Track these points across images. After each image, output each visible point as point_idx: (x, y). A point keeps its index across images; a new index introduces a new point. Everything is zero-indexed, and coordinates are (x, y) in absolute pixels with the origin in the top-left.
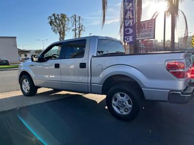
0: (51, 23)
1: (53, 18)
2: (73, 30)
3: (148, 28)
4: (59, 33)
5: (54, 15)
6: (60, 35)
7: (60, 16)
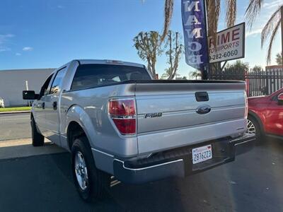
0: (137, 46)
1: (140, 38)
2: (167, 53)
3: (233, 39)
4: (148, 58)
5: (141, 34)
6: (149, 61)
7: (149, 35)
